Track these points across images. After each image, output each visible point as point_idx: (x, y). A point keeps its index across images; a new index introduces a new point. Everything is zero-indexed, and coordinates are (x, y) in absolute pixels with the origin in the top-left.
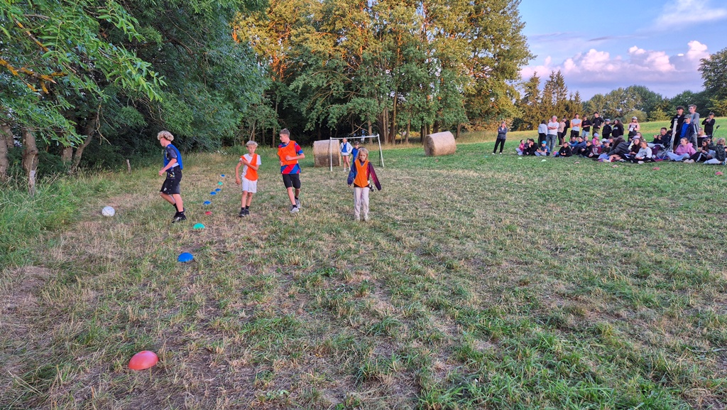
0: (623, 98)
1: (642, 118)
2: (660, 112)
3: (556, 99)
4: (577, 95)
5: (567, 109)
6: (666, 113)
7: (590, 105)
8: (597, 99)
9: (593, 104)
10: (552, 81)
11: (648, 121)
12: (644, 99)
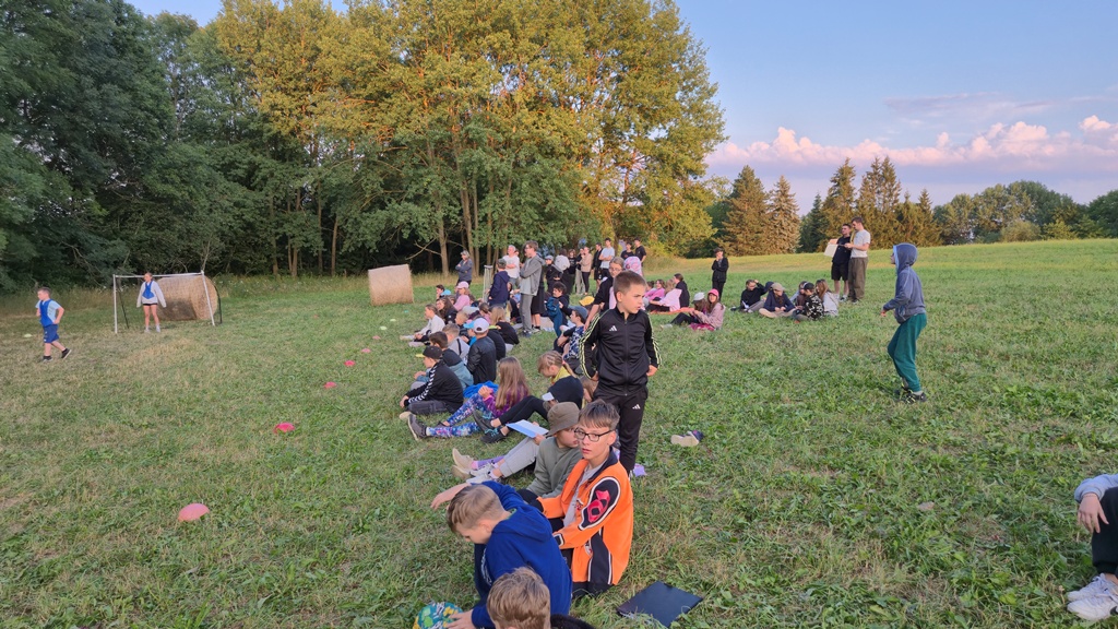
0: (1002, 201)
1: (1030, 233)
2: (1060, 224)
3: (881, 202)
4: (924, 195)
5: (900, 218)
6: (1070, 227)
7: (947, 212)
8: (960, 201)
9: (952, 211)
10: (876, 173)
11: (1040, 238)
12: (1039, 204)
